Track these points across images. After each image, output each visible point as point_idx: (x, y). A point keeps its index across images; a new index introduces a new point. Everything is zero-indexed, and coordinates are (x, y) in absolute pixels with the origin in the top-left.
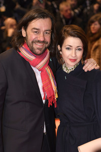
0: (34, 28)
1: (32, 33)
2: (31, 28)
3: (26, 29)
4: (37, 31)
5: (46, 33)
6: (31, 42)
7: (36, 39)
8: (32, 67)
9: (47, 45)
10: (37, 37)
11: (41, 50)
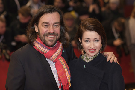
0: (44, 23)
1: (43, 28)
2: (42, 23)
3: (37, 25)
4: (47, 25)
5: (56, 26)
6: (42, 35)
7: (47, 32)
8: (47, 60)
9: (58, 37)
10: (47, 30)
11: (52, 42)
